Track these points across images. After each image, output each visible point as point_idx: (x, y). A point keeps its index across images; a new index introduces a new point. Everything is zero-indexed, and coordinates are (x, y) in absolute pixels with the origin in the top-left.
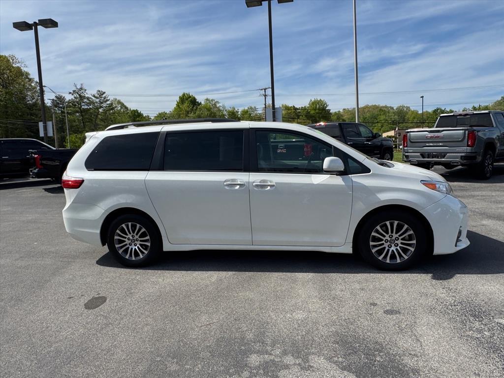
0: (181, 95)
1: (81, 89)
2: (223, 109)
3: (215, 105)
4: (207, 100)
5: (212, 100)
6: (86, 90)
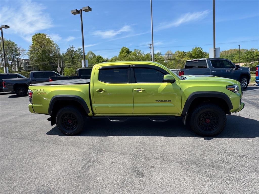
0: (122, 48)
1: (72, 47)
2: (143, 54)
3: (139, 52)
4: (135, 50)
5: (138, 50)
6: (74, 48)
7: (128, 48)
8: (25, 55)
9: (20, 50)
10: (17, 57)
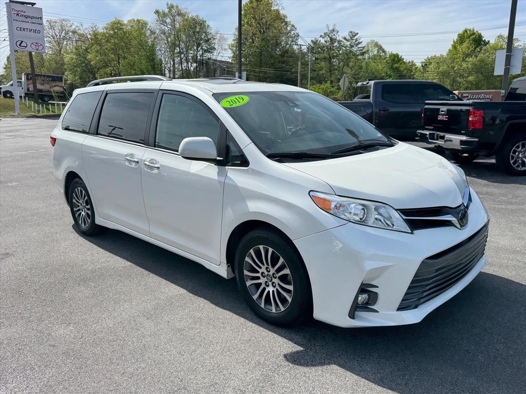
0: (461, 31)
1: (333, 30)
6: (338, 32)
7: (479, 32)
8: (225, 49)
9: (214, 39)
10: (209, 54)
